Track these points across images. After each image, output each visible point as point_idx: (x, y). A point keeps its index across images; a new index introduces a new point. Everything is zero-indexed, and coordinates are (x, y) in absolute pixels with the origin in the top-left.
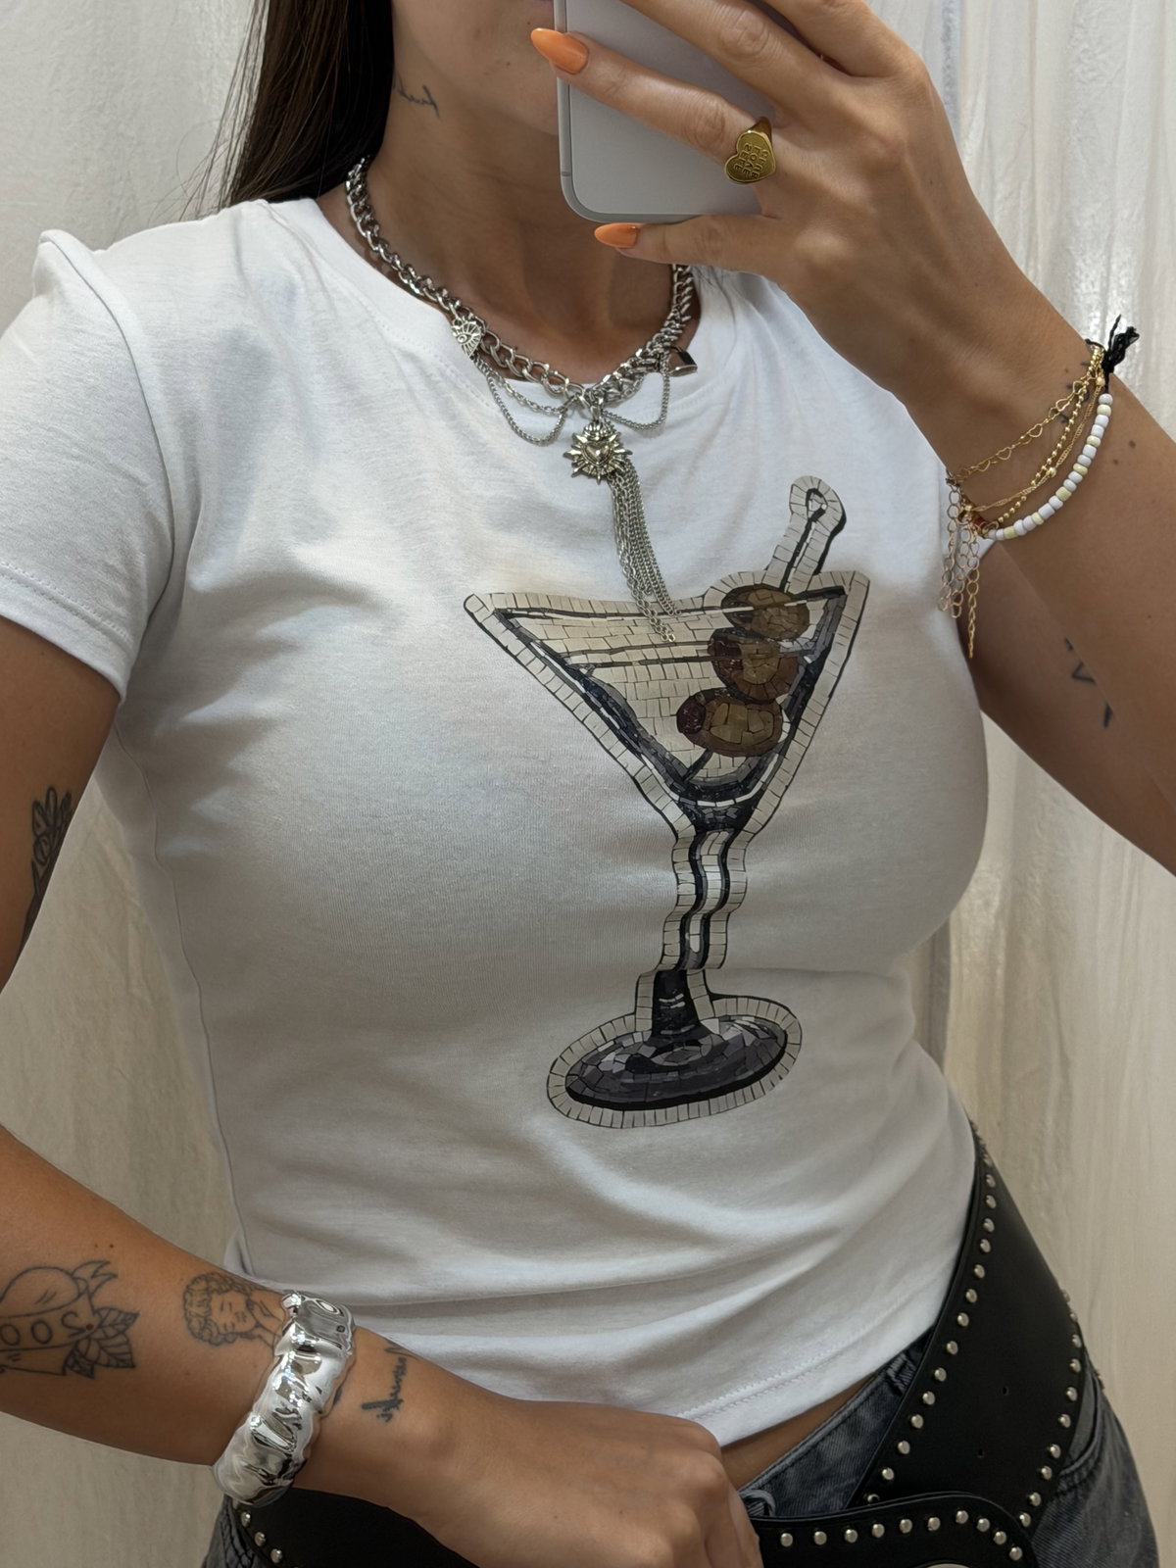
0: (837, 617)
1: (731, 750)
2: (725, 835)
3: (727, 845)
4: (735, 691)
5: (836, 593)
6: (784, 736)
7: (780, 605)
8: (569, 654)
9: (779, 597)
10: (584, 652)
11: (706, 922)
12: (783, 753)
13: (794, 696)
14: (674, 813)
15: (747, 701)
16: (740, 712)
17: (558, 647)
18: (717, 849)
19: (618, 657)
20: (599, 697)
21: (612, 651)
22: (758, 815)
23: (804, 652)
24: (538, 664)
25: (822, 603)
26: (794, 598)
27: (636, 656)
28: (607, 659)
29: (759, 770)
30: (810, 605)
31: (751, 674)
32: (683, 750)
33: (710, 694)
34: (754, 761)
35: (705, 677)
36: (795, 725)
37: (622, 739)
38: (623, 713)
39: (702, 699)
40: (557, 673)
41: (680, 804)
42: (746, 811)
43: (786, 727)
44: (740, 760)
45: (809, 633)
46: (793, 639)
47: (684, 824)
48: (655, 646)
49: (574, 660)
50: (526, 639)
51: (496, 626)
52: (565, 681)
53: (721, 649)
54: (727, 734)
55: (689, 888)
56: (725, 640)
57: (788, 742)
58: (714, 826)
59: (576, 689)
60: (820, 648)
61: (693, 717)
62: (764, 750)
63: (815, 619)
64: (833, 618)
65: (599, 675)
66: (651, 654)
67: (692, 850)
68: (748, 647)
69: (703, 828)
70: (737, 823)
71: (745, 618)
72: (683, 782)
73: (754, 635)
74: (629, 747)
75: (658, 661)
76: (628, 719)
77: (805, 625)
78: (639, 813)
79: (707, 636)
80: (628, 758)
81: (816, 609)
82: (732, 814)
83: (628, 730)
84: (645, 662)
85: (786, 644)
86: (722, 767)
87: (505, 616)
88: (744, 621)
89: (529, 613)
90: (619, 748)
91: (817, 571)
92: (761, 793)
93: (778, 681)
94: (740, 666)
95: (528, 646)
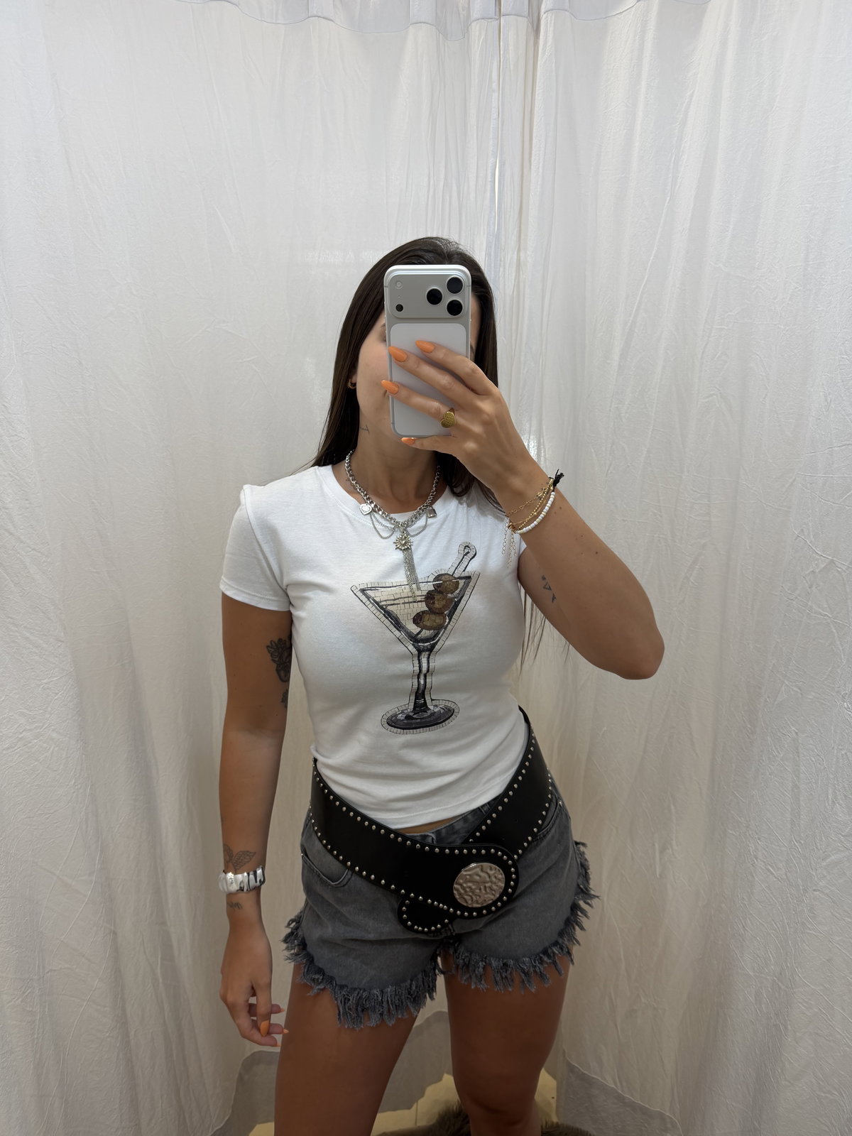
0: (468, 585)
1: (429, 628)
2: (427, 653)
3: (429, 655)
4: (432, 611)
5: (469, 578)
6: (446, 623)
7: (451, 581)
8: (381, 601)
9: (451, 578)
10: (386, 601)
11: (425, 676)
12: (445, 629)
13: (450, 611)
14: (411, 648)
15: (435, 613)
16: (433, 617)
17: (378, 599)
18: (426, 656)
19: (395, 602)
20: (388, 614)
21: (395, 600)
22: (437, 647)
23: (455, 598)
24: (371, 605)
25: (464, 581)
26: (455, 578)
27: (402, 601)
28: (392, 602)
29: (438, 634)
30: (460, 581)
31: (437, 605)
32: (414, 629)
33: (423, 612)
34: (436, 631)
35: (423, 607)
36: (450, 620)
37: (395, 627)
38: (396, 619)
39: (421, 614)
40: (376, 608)
41: (413, 645)
42: (433, 646)
43: (447, 621)
44: (432, 631)
45: (457, 591)
46: (452, 593)
47: (414, 651)
48: (408, 597)
49: (382, 603)
50: (368, 597)
51: (360, 594)
52: (378, 610)
53: (429, 597)
54: (428, 624)
55: (417, 668)
56: (431, 594)
57: (447, 625)
58: (424, 651)
59: (381, 613)
60: (460, 596)
61: (418, 619)
62: (439, 628)
63: (460, 586)
64: (466, 586)
65: (389, 608)
66: (406, 600)
67: (419, 657)
68: (437, 597)
69: (420, 652)
70: (431, 650)
71: (439, 586)
72: (414, 639)
73: (441, 592)
74: (397, 629)
75: (409, 603)
76: (397, 621)
77: (457, 588)
78: (400, 649)
79: (425, 593)
80: (397, 633)
81: (462, 582)
82: (429, 647)
83: (398, 624)
84: (404, 603)
85: (449, 595)
86: (426, 633)
87: (363, 591)
88: (438, 587)
89: (371, 589)
90: (394, 629)
91: (464, 571)
92: (438, 640)
93: (445, 607)
94: (434, 603)
95: (368, 599)
